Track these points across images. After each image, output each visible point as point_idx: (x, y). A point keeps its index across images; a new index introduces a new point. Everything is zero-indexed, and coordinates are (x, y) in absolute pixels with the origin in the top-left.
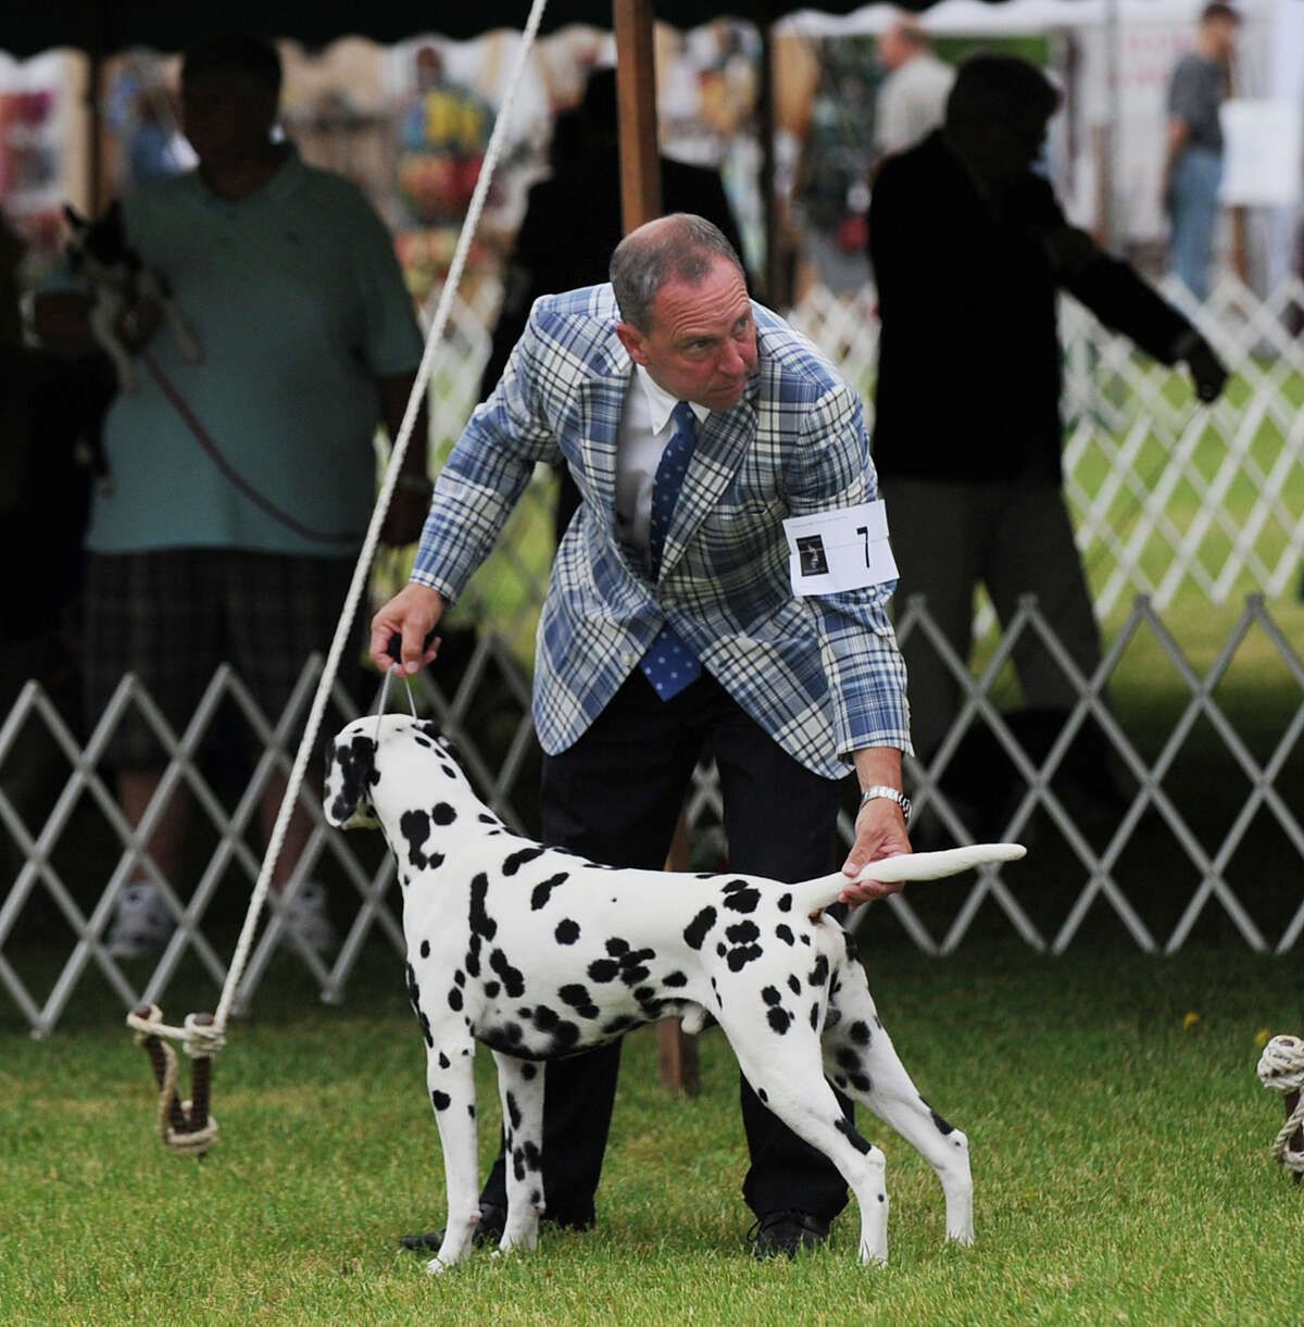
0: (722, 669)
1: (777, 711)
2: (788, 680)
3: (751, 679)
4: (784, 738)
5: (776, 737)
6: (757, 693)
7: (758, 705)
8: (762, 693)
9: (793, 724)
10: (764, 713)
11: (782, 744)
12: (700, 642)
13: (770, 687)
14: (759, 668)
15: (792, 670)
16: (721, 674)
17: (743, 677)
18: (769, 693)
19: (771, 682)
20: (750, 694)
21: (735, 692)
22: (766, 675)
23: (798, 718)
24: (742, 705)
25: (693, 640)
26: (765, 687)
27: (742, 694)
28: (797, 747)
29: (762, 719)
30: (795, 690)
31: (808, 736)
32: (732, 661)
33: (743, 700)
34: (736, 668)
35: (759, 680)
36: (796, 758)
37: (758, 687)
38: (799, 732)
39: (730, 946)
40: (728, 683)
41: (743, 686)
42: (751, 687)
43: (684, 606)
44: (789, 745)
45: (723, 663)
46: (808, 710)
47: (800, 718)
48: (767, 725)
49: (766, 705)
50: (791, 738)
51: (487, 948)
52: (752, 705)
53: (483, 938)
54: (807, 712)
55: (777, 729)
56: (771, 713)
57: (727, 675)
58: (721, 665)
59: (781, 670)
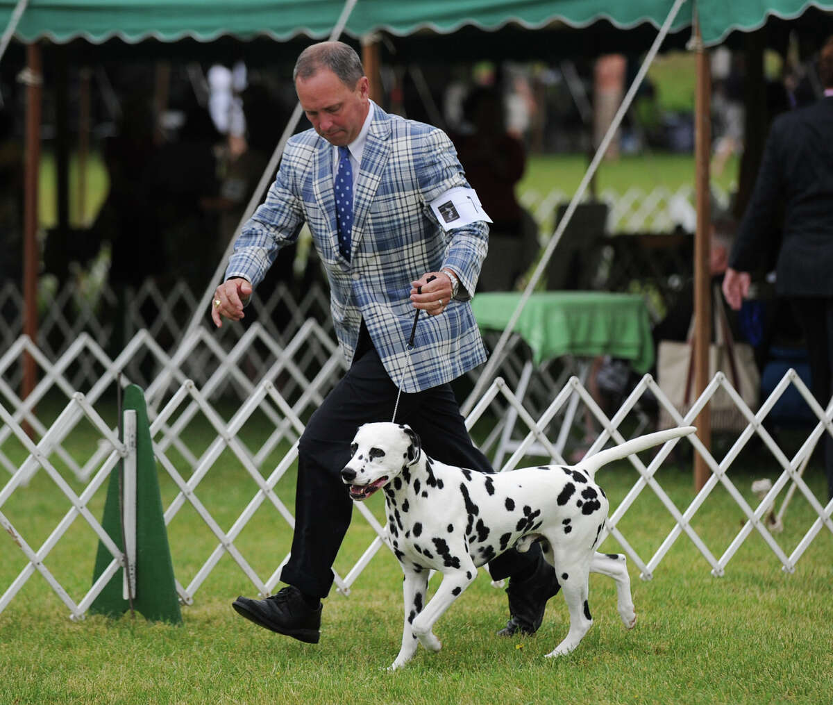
0: (369, 318)
1: (388, 348)
2: (399, 335)
3: (381, 328)
4: (386, 362)
5: (383, 360)
6: (381, 336)
7: (380, 341)
8: (384, 336)
9: (393, 357)
10: (382, 347)
11: (385, 365)
12: (364, 301)
13: (389, 335)
14: (387, 324)
15: (403, 331)
16: (368, 320)
17: (378, 325)
18: (387, 338)
19: (390, 333)
20: (378, 335)
21: (371, 331)
22: (389, 328)
23: (397, 355)
24: (372, 339)
25: (361, 298)
26: (386, 334)
27: (374, 333)
28: (391, 369)
29: (380, 349)
30: (401, 341)
31: (399, 366)
32: (375, 315)
33: (373, 337)
34: (376, 320)
35: (385, 330)
36: (389, 374)
37: (383, 333)
38: (395, 362)
39: (584, 501)
40: (369, 325)
41: (376, 330)
42: (380, 331)
43: (363, 280)
44: (388, 367)
45: (371, 315)
46: (403, 353)
47: (398, 355)
48: (381, 353)
49: (384, 343)
50: (390, 363)
51: (476, 520)
52: (377, 340)
53: (474, 515)
54: (403, 354)
55: (385, 357)
56: (385, 348)
57: (371, 322)
58: (370, 316)
59: (397, 329)
